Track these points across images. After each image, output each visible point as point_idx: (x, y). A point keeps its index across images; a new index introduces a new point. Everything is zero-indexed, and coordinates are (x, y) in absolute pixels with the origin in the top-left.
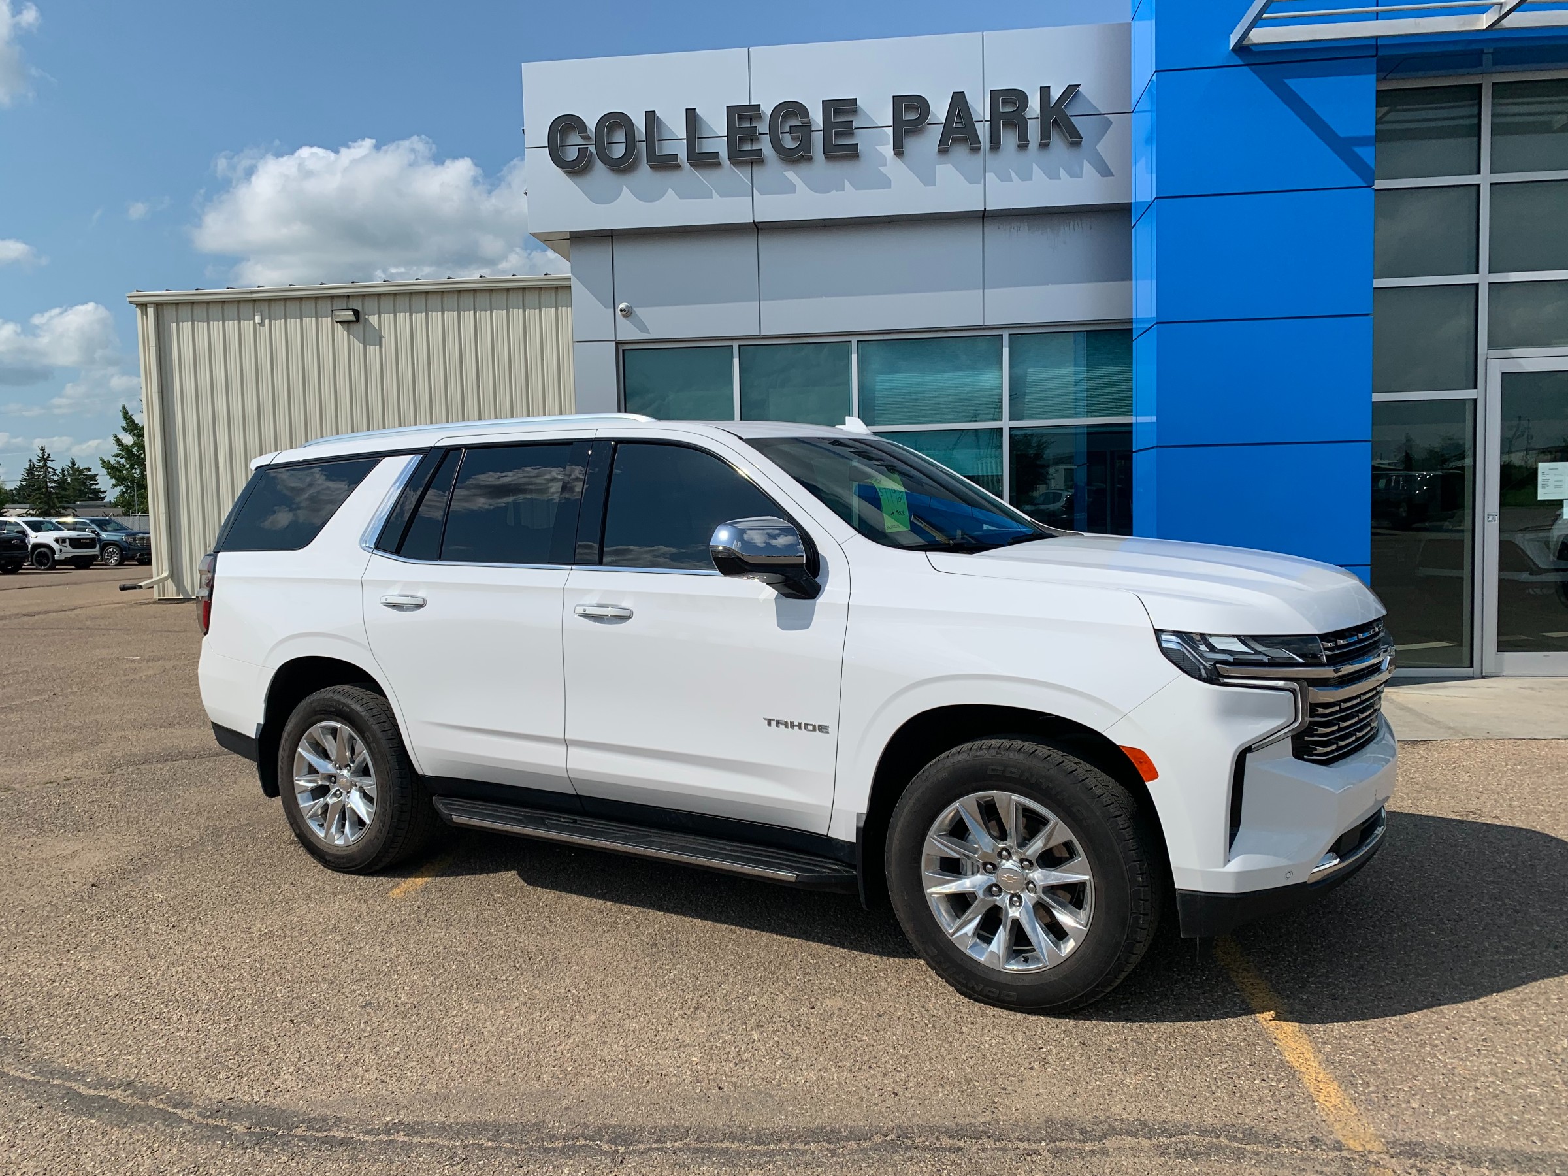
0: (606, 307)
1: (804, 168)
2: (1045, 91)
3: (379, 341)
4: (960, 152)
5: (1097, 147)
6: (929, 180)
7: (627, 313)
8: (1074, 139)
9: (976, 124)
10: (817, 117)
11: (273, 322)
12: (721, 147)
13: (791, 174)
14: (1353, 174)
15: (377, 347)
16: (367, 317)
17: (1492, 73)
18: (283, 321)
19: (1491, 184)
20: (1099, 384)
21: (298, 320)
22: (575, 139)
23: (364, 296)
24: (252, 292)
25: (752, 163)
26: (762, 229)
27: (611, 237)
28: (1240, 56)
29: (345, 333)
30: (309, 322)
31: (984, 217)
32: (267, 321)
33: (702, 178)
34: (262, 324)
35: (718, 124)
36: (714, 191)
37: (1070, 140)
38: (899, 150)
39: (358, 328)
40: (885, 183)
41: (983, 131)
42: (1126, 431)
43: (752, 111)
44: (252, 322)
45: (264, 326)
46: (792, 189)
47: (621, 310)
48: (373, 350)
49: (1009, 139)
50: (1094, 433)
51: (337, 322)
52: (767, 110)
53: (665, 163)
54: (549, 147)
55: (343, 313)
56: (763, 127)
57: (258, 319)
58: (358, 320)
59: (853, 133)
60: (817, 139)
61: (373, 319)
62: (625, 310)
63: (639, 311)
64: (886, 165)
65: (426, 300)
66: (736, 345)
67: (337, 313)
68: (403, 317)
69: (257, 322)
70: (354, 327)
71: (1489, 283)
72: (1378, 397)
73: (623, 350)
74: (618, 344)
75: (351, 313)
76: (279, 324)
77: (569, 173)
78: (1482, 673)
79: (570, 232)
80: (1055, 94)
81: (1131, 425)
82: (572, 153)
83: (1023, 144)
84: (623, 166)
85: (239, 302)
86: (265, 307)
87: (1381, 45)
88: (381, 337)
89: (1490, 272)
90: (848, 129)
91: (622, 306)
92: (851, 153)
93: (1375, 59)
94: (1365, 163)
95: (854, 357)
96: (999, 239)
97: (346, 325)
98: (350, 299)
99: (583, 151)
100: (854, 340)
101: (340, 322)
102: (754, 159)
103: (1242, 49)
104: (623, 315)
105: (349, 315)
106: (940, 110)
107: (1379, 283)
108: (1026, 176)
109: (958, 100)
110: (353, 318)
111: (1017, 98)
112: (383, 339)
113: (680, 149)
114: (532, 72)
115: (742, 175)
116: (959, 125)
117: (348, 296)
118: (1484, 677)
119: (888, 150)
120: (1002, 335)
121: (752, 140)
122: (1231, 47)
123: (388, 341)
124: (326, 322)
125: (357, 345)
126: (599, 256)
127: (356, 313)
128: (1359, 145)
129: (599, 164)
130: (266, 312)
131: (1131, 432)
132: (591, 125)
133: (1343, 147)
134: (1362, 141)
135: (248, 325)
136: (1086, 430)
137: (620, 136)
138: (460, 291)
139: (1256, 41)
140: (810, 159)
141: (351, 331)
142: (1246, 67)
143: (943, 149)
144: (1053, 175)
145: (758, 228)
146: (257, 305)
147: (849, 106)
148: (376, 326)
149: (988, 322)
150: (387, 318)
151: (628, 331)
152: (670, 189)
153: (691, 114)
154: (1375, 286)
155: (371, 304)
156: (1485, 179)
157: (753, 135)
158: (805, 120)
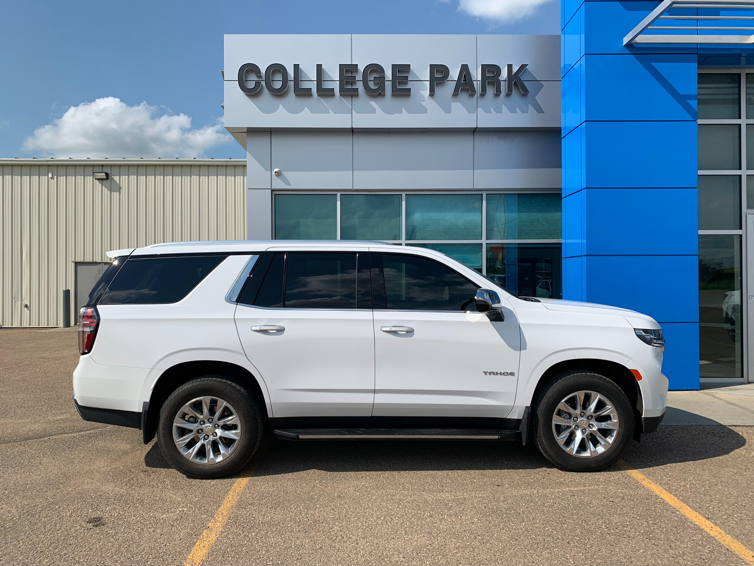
0: (267, 171)
1: (380, 100)
2: (510, 67)
3: (119, 189)
4: (464, 96)
5: (536, 98)
6: (448, 110)
7: (278, 174)
8: (525, 92)
9: (474, 82)
10: (389, 74)
11: (59, 177)
12: (336, 86)
13: (373, 103)
14: (688, 114)
15: (118, 193)
16: (113, 177)
17: (746, 68)
18: (65, 177)
19: (747, 124)
20: (532, 222)
21: (74, 177)
22: (253, 77)
23: (111, 166)
24: (47, 161)
25: (352, 96)
26: (355, 132)
27: (271, 132)
28: (628, 49)
29: (100, 185)
30: (80, 178)
31: (474, 131)
32: (55, 177)
33: (325, 102)
34: (52, 178)
35: (334, 74)
36: (330, 110)
37: (522, 93)
38: (432, 93)
39: (107, 183)
40: (425, 111)
41: (477, 85)
42: (558, 248)
43: (353, 68)
44: (46, 177)
45: (54, 179)
46: (373, 111)
47: (275, 172)
48: (116, 195)
49: (490, 91)
50: (522, 248)
51: (96, 179)
52: (361, 68)
53: (304, 93)
54: (238, 80)
55: (99, 174)
56: (359, 77)
57: (50, 175)
58: (107, 178)
59: (407, 83)
60: (388, 86)
61: (116, 178)
62: (277, 173)
63: (284, 173)
64: (425, 101)
65: (146, 170)
66: (339, 194)
67: (96, 174)
68: (133, 178)
69: (49, 177)
70: (105, 182)
71: (747, 175)
72: (701, 232)
73: (275, 194)
74: (272, 191)
75: (105, 174)
76: (62, 179)
77: (248, 95)
78: (748, 381)
79: (247, 128)
80: (515, 70)
81: (561, 244)
82: (251, 85)
83: (498, 94)
84: (280, 93)
85: (40, 166)
86: (55, 169)
87: (699, 48)
88: (120, 188)
89: (747, 170)
90: (405, 80)
91: (276, 170)
92: (407, 93)
93: (696, 55)
94: (692, 108)
95: (404, 203)
96: (482, 143)
97: (101, 181)
98: (104, 167)
99: (258, 83)
100: (404, 194)
101: (98, 179)
102: (353, 94)
103: (630, 45)
104: (277, 176)
105: (103, 176)
106: (454, 74)
107: (700, 172)
108: (499, 111)
109: (465, 68)
110: (105, 177)
111: (496, 69)
112: (121, 189)
113: (313, 86)
114: (230, 40)
115: (347, 102)
116: (464, 82)
117: (103, 166)
118: (749, 383)
119: (426, 93)
120: (482, 194)
121: (352, 84)
122: (624, 44)
123: (124, 191)
124: (89, 179)
125: (106, 191)
126: (263, 143)
127: (107, 174)
128: (689, 99)
129: (266, 91)
130: (55, 172)
131: (561, 248)
132: (263, 71)
133: (682, 100)
134: (692, 97)
135: (44, 179)
136: (517, 246)
137: (279, 77)
138: (165, 165)
139: (638, 42)
140: (384, 95)
141: (104, 184)
142: (632, 55)
143: (455, 94)
144: (513, 111)
145: (353, 132)
146: (50, 168)
147: (406, 68)
148: (118, 182)
149: (476, 187)
150: (124, 178)
151: (279, 184)
152: (306, 108)
153: (319, 67)
154: (699, 174)
155: (115, 170)
156: (743, 121)
157: (353, 81)
158: (382, 75)
